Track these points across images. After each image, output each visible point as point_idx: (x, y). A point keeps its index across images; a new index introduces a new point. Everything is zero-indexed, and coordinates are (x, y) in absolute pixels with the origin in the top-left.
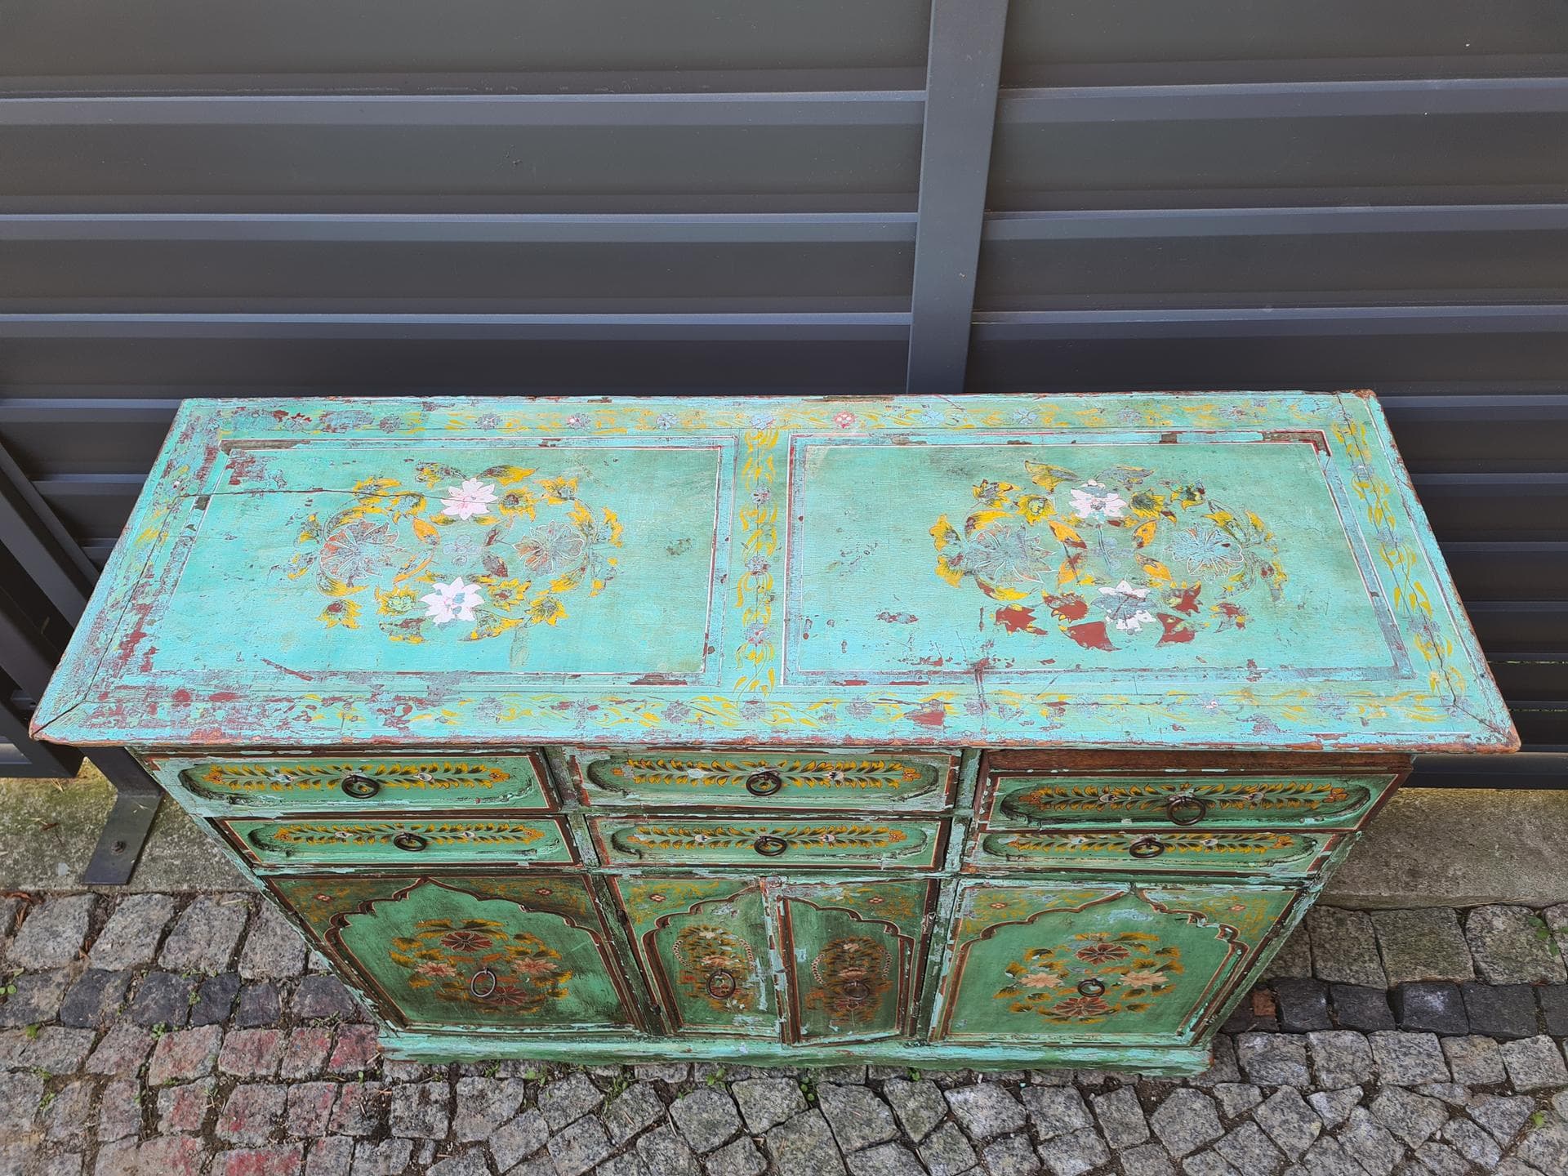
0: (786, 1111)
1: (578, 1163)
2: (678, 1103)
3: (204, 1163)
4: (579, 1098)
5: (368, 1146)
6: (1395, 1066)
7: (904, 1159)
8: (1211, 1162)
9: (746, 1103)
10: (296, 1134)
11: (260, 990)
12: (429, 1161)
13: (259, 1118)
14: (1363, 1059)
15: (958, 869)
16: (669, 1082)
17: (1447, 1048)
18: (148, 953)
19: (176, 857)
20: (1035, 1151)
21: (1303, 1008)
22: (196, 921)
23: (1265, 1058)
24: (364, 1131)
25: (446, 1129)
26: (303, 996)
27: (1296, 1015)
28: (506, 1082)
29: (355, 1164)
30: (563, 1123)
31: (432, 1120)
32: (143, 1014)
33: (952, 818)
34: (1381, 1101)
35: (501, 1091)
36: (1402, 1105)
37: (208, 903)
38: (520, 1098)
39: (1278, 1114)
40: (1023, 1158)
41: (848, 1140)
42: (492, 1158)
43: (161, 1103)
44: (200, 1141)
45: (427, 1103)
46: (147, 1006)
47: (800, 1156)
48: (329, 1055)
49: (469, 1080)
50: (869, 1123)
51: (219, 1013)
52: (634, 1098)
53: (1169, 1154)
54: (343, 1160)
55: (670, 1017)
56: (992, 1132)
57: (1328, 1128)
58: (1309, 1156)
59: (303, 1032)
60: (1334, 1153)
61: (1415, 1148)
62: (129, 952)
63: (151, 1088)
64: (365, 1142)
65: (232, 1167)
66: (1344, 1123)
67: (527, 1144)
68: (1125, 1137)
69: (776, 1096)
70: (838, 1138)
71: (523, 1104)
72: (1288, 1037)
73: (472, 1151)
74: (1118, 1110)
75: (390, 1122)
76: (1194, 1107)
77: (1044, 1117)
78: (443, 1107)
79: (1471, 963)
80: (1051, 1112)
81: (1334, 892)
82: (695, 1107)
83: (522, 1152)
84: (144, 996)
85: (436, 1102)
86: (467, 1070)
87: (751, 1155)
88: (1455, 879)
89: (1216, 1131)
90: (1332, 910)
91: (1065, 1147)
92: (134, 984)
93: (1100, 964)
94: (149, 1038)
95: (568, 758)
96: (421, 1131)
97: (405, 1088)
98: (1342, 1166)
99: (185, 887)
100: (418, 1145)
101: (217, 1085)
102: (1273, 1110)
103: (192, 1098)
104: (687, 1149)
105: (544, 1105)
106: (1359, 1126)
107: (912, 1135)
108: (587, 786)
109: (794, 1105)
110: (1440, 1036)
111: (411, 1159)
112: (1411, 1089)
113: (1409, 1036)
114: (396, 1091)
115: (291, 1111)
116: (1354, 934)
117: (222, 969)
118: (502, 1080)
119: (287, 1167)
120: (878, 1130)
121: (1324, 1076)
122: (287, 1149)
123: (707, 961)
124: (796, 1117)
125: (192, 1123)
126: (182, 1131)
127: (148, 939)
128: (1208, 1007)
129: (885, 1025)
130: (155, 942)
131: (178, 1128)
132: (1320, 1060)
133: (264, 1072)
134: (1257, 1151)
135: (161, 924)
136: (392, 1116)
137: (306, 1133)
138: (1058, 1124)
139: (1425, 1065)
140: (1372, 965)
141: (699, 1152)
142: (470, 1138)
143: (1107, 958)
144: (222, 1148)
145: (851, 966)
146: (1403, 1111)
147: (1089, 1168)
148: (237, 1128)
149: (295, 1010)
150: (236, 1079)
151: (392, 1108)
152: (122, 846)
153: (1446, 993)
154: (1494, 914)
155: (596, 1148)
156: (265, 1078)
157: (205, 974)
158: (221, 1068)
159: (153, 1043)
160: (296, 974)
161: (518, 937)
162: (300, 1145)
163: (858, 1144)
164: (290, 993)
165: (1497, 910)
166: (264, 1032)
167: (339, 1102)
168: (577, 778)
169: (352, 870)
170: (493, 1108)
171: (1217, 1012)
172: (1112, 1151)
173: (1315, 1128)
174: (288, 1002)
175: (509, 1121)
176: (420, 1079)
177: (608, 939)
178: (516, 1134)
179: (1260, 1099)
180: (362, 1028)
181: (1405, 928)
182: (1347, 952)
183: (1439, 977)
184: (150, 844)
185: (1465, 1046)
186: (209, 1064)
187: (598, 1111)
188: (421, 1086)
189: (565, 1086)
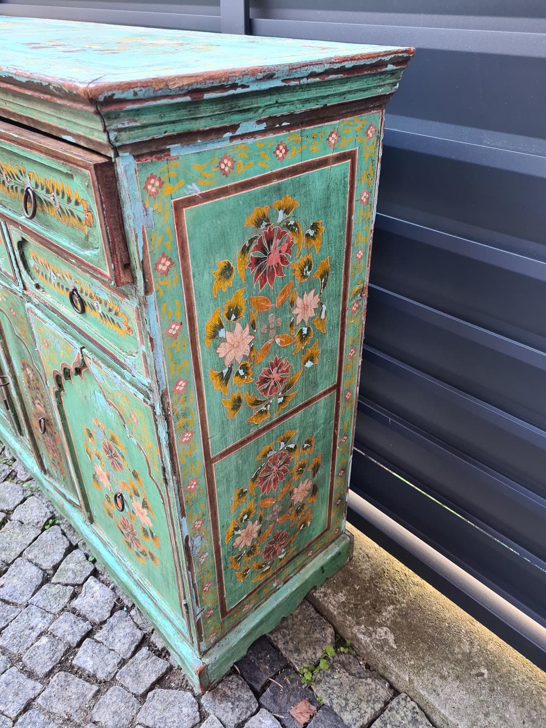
0: (31, 520)
2: (6, 483)
9: (25, 504)
15: (22, 286)
40: (73, 634)
41: (30, 552)
50: (47, 554)
53: (137, 714)
56: (81, 610)
68: (129, 680)
69: (36, 512)
70: (29, 548)
74: (146, 665)
77: (111, 630)
80: (115, 631)
82: (9, 489)
90: (418, 710)
91: (97, 651)
107: (54, 577)
109: (37, 522)
120: (45, 561)
124: (30, 526)
138: (110, 639)
145: (37, 397)
163: (31, 557)
172: (113, 679)
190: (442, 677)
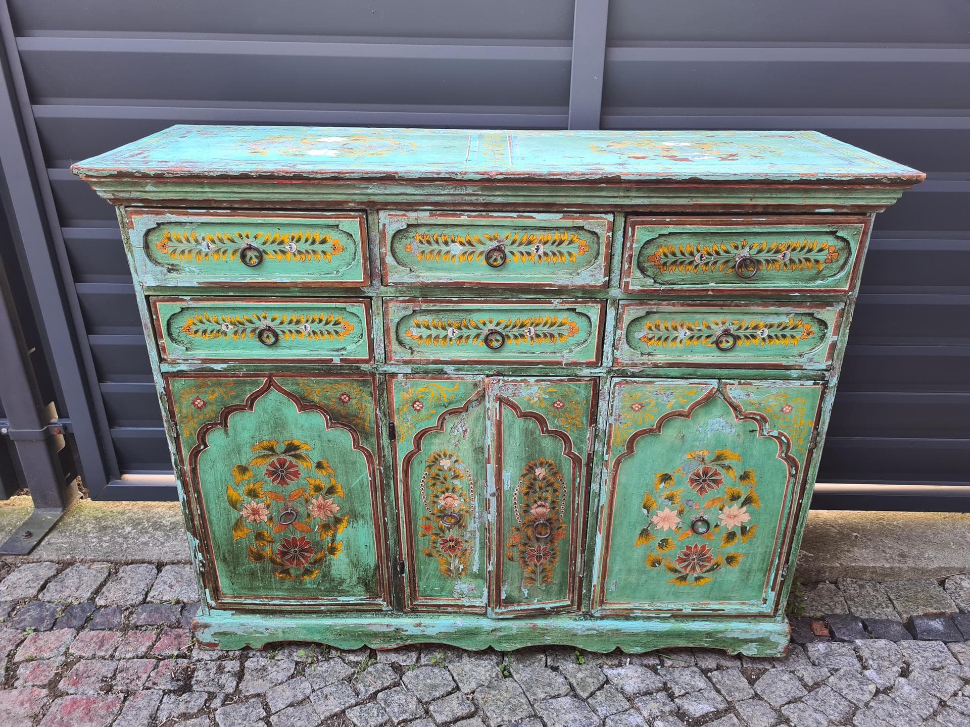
0: (489, 678)
1: (333, 707)
2: (409, 673)
3: (45, 705)
4: (335, 672)
5: (173, 697)
6: (919, 657)
7: (577, 704)
8: (802, 708)
9: (459, 674)
10: (120, 688)
11: (109, 610)
12: (219, 705)
13: (93, 679)
14: (896, 655)
15: (611, 364)
16: (403, 664)
17: (952, 649)
18: (33, 592)
19: (65, 543)
20: (672, 700)
21: (848, 630)
22: (71, 577)
23: (827, 655)
24: (172, 686)
25: (234, 686)
26: (139, 614)
27: (844, 633)
28: (282, 661)
29: (161, 707)
30: (323, 685)
31: (225, 682)
32: (19, 623)
33: (607, 300)
34: (914, 674)
35: (278, 666)
36: (930, 676)
37: (82, 567)
38: (292, 671)
39: (843, 681)
40: (664, 704)
41: (535, 694)
42: (267, 704)
43: (21, 671)
44: (45, 692)
45: (222, 673)
46: (24, 619)
47: (499, 703)
48: (153, 645)
49: (255, 659)
50: (550, 685)
51: (75, 623)
52: (377, 671)
53: (770, 705)
54: (153, 703)
55: (410, 582)
56: (640, 690)
57: (881, 689)
58: (872, 704)
59: (136, 633)
60: (889, 702)
61: (945, 699)
62: (19, 591)
63: (14, 664)
64: (172, 694)
65: (66, 706)
66: (892, 687)
67: (295, 696)
68: (737, 694)
69: (482, 670)
70: (527, 694)
71: (293, 674)
72: (841, 644)
73: (251, 700)
74: (729, 679)
75: (192, 683)
76: (783, 679)
77: (677, 683)
78: (234, 675)
79: (954, 604)
80: (681, 681)
81: (854, 564)
82: (421, 676)
83: (290, 700)
84: (24, 614)
85: (229, 672)
86: (254, 655)
87: (463, 702)
88: (930, 558)
89: (802, 691)
90: (854, 580)
91: (694, 699)
92: (18, 607)
93: (705, 494)
94: (20, 636)
95: (381, 227)
96: (216, 687)
97: (207, 664)
98: (896, 709)
99: (69, 557)
100: (212, 696)
101: (65, 661)
102: (840, 679)
103: (45, 667)
104: (415, 699)
105: (310, 675)
106: (902, 688)
107: (582, 694)
108: (389, 260)
109: (494, 675)
110: (946, 643)
111: (205, 705)
112: (934, 669)
113: (924, 643)
114: (198, 665)
115: (119, 676)
116: (872, 593)
117: (84, 600)
118: (279, 660)
119: (109, 707)
120: (556, 688)
121: (870, 662)
122: (111, 697)
123: (442, 502)
124: (496, 682)
125: (42, 681)
126: (33, 686)
127: (35, 585)
128: (781, 553)
129: (560, 594)
130: (39, 586)
131: (30, 683)
132: (865, 654)
133: (103, 654)
134: (834, 702)
135: (46, 578)
136: (194, 679)
137: (128, 687)
138: (687, 686)
139: (938, 656)
140: (889, 610)
141: (424, 701)
142: (252, 692)
143: (709, 486)
144: (60, 696)
145: (540, 499)
146: (931, 679)
147: (713, 709)
148: (75, 684)
149: (133, 622)
150: (81, 657)
151: (195, 674)
152: (29, 535)
153: (942, 619)
154: (961, 579)
155: (346, 699)
156: (103, 658)
157: (72, 603)
158: (71, 651)
159: (23, 638)
160: (137, 603)
161: (319, 466)
162: (122, 695)
163: (543, 696)
164: (131, 613)
165: (963, 577)
166: (107, 633)
167: (156, 670)
168: (383, 250)
169: (225, 366)
170: (271, 676)
171: (787, 561)
172: (729, 703)
173: (872, 688)
174: (129, 617)
175: (282, 683)
176: (219, 659)
177: (379, 465)
178: (287, 690)
179: (829, 674)
180: (180, 631)
181: (905, 589)
182: (870, 603)
183: (936, 611)
184: (49, 537)
185: (964, 646)
186: (62, 649)
187: (349, 679)
188: (218, 663)
189: (326, 665)
190: (849, 551)
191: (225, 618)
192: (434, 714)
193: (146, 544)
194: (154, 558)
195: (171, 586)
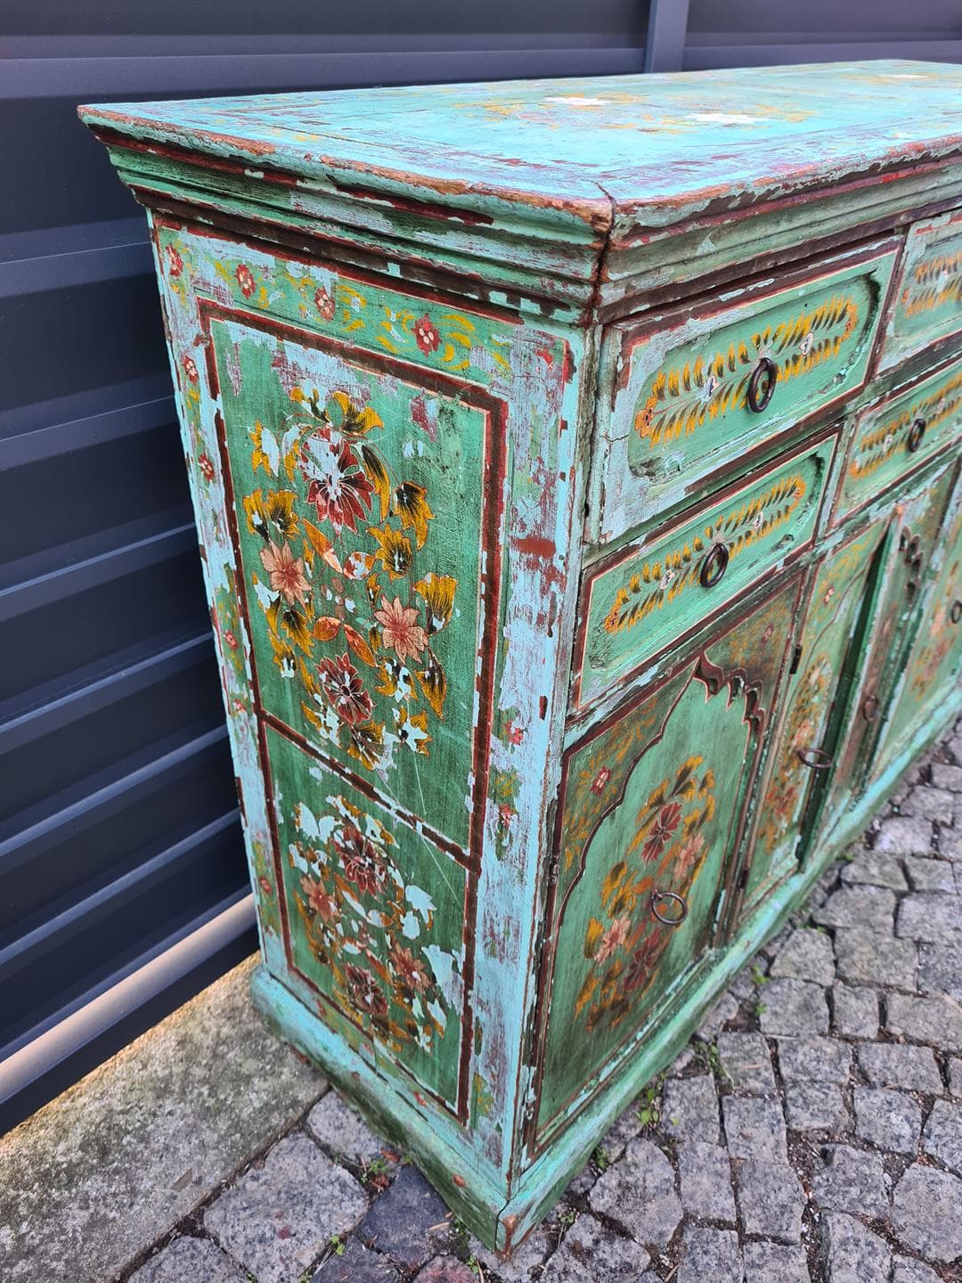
0: (826, 948)
1: (773, 1138)
2: (763, 1021)
4: (697, 1099)
7: (921, 900)
9: (798, 972)
16: (733, 1016)
25: (641, 1249)
28: (629, 1153)
30: (716, 1127)
31: (617, 1259)
35: (636, 1165)
38: (658, 1151)
42: (711, 1219)
45: (589, 1253)
49: (597, 1188)
50: (874, 903)
52: (733, 1049)
56: (928, 842)
67: (718, 1175)
71: (666, 1153)
73: (689, 1237)
77: (932, 811)
78: (610, 1239)
80: (931, 807)
82: (777, 1009)
83: (724, 1184)
85: (597, 1242)
86: (582, 1185)
95: (903, 260)
104: (817, 1039)
105: (683, 1133)
108: (891, 327)
109: (823, 940)
118: (622, 1157)
120: (884, 901)
123: (795, 742)
124: (837, 947)
141: (827, 1031)
142: (669, 1231)
155: (766, 1114)
161: (703, 784)
163: (890, 920)
168: (891, 309)
169: (654, 670)
170: (650, 1185)
175: (677, 1177)
176: (554, 1242)
178: (697, 1179)
187: (723, 1090)
188: (563, 1247)
189: (674, 1103)
191: (545, 1169)
192: (860, 1033)
193: (95, 1223)
194: (165, 1225)
195: (285, 1234)
